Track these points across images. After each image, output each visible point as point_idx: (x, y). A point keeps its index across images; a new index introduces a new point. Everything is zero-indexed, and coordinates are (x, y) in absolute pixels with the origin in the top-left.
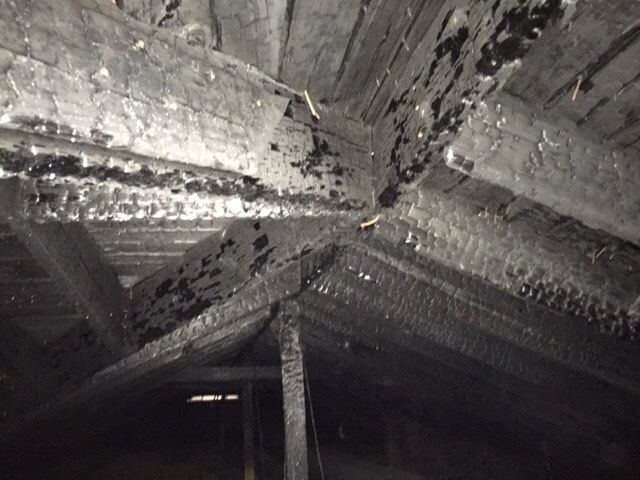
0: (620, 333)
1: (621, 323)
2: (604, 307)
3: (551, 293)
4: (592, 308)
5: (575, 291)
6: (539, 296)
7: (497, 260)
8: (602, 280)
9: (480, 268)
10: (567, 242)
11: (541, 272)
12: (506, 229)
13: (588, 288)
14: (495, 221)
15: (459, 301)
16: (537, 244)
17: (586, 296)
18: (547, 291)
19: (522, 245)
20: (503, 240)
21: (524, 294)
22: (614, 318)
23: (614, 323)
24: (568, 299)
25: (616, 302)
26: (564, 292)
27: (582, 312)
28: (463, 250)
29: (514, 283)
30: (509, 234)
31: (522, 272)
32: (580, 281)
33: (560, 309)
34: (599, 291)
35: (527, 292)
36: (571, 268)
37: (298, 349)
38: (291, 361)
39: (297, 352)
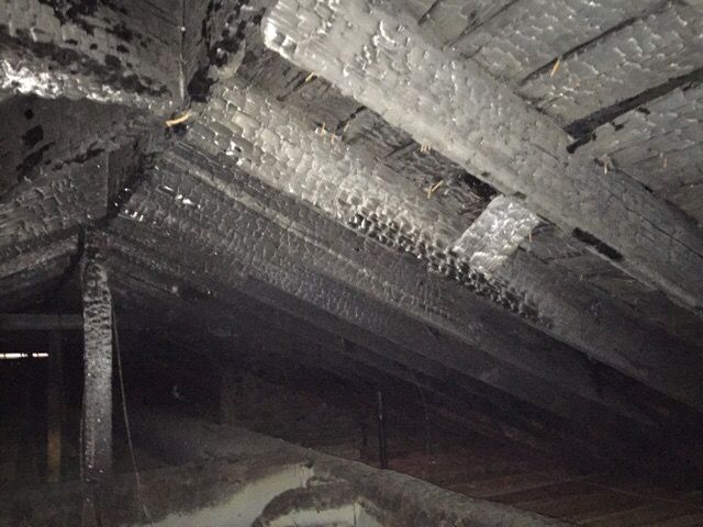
0: (447, 273)
1: (448, 263)
2: (434, 245)
3: (384, 226)
4: (423, 244)
5: (408, 226)
6: (371, 229)
7: (330, 185)
8: (434, 216)
9: (311, 193)
10: (404, 173)
11: (376, 203)
12: (344, 150)
13: (420, 224)
14: (332, 141)
15: (292, 235)
16: (375, 172)
17: (417, 232)
18: (379, 223)
19: (359, 172)
20: (340, 164)
21: (354, 226)
22: (441, 256)
23: (442, 261)
24: (400, 234)
25: (446, 240)
26: (397, 227)
27: (412, 249)
28: (294, 170)
29: (346, 212)
30: (347, 158)
31: (356, 201)
32: (414, 215)
33: (391, 244)
34: (431, 228)
35: (360, 223)
36: (407, 201)
37: (107, 289)
38: (96, 302)
39: (105, 292)
